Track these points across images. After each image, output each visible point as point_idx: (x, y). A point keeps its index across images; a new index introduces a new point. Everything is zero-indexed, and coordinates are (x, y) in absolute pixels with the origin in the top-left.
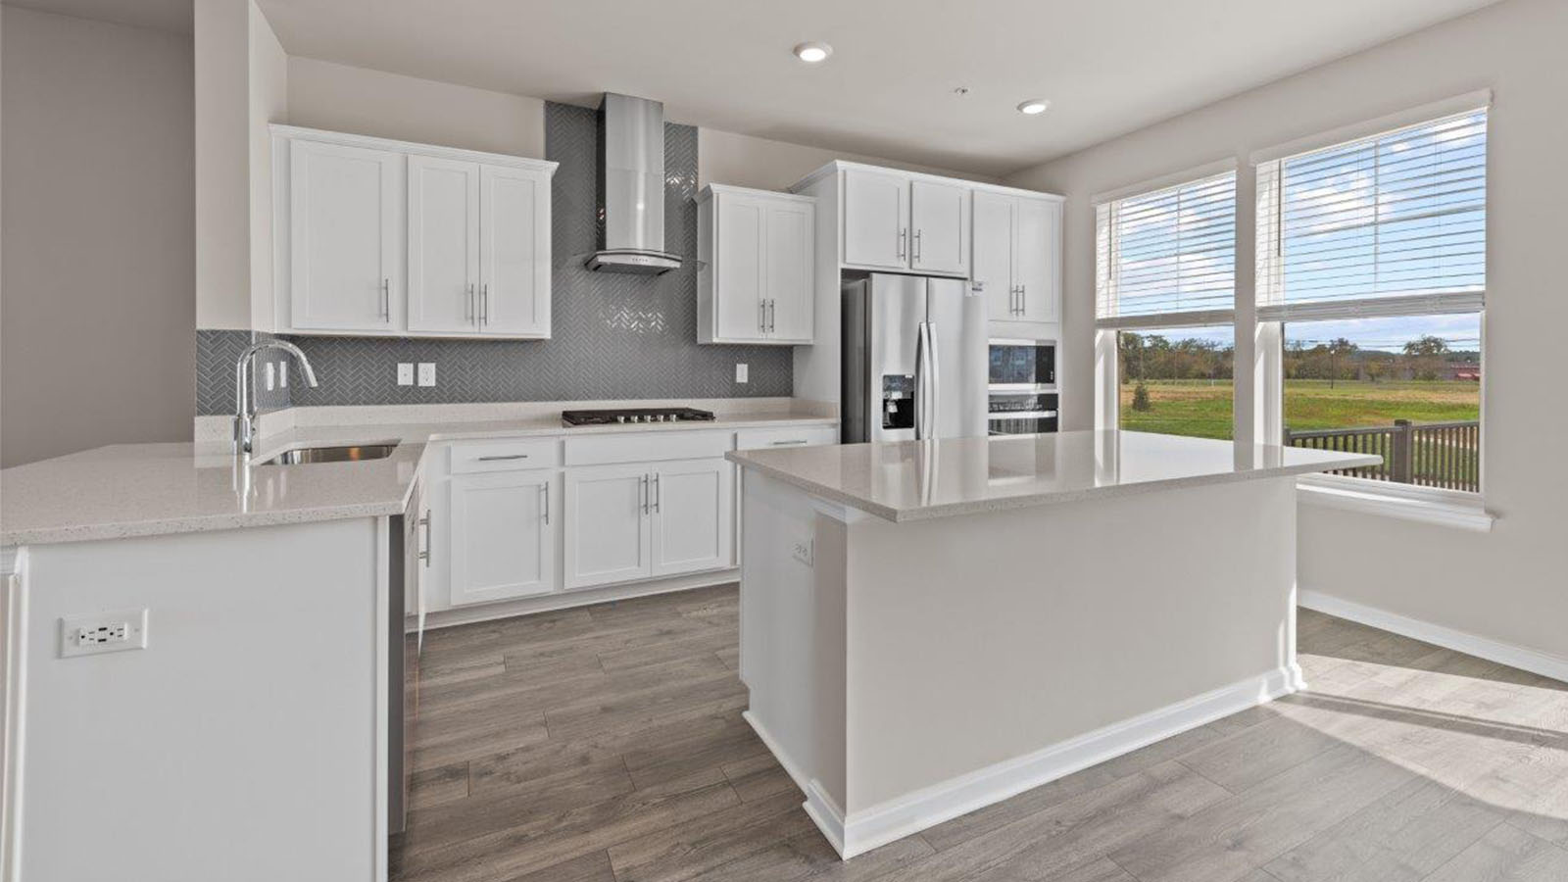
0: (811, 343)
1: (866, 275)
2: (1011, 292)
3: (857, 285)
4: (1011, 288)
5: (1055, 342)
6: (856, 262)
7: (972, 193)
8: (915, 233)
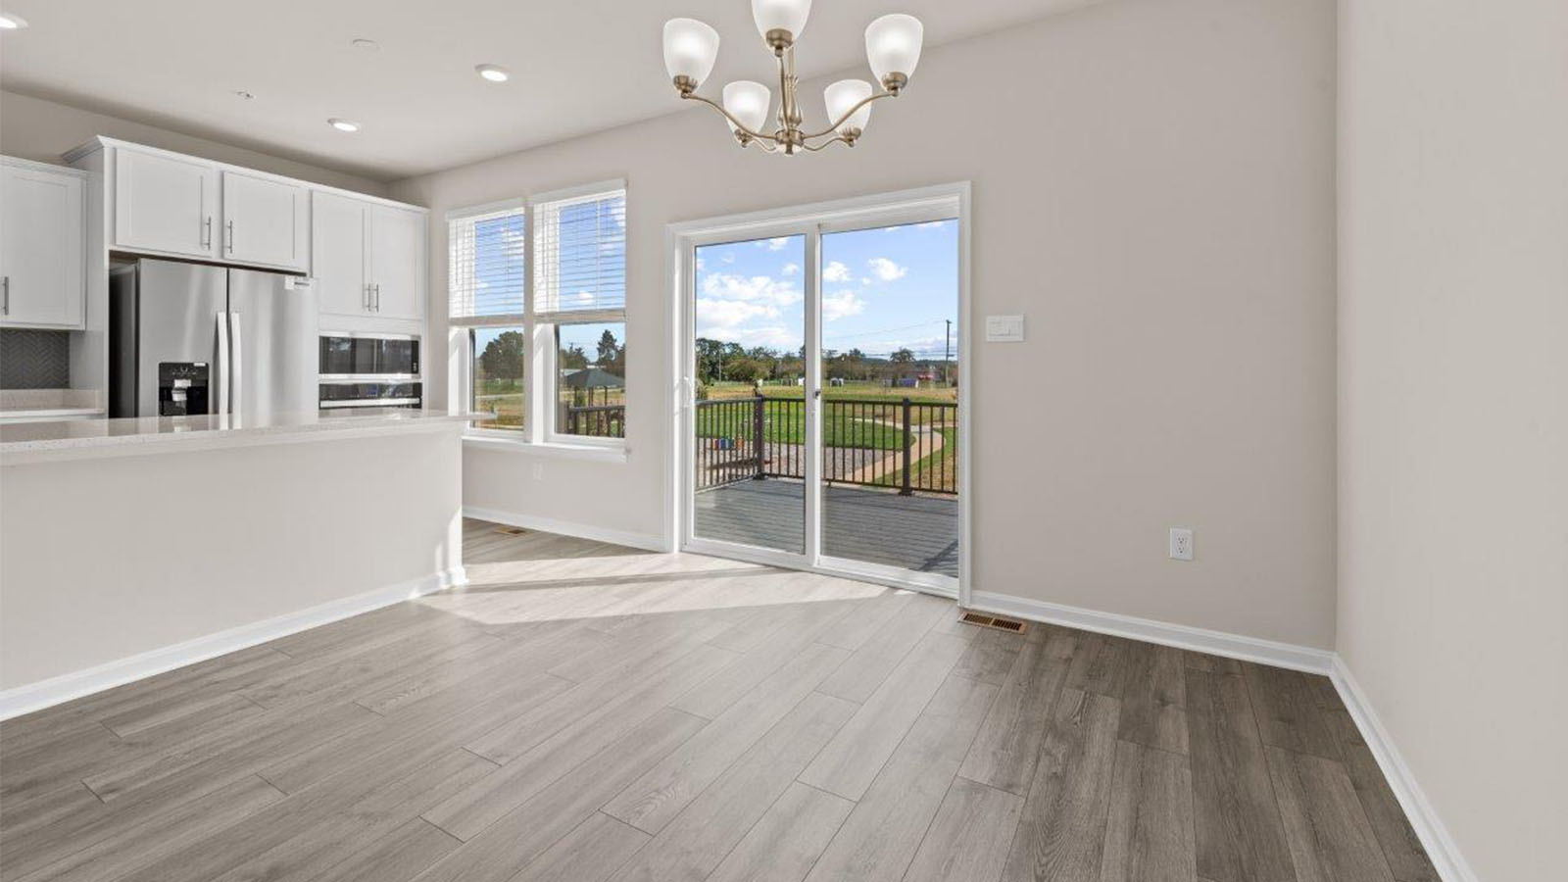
0: (82, 328)
1: (133, 258)
2: (363, 290)
3: (130, 269)
4: (363, 285)
5: (419, 337)
6: (127, 243)
7: (311, 193)
8: (227, 223)
